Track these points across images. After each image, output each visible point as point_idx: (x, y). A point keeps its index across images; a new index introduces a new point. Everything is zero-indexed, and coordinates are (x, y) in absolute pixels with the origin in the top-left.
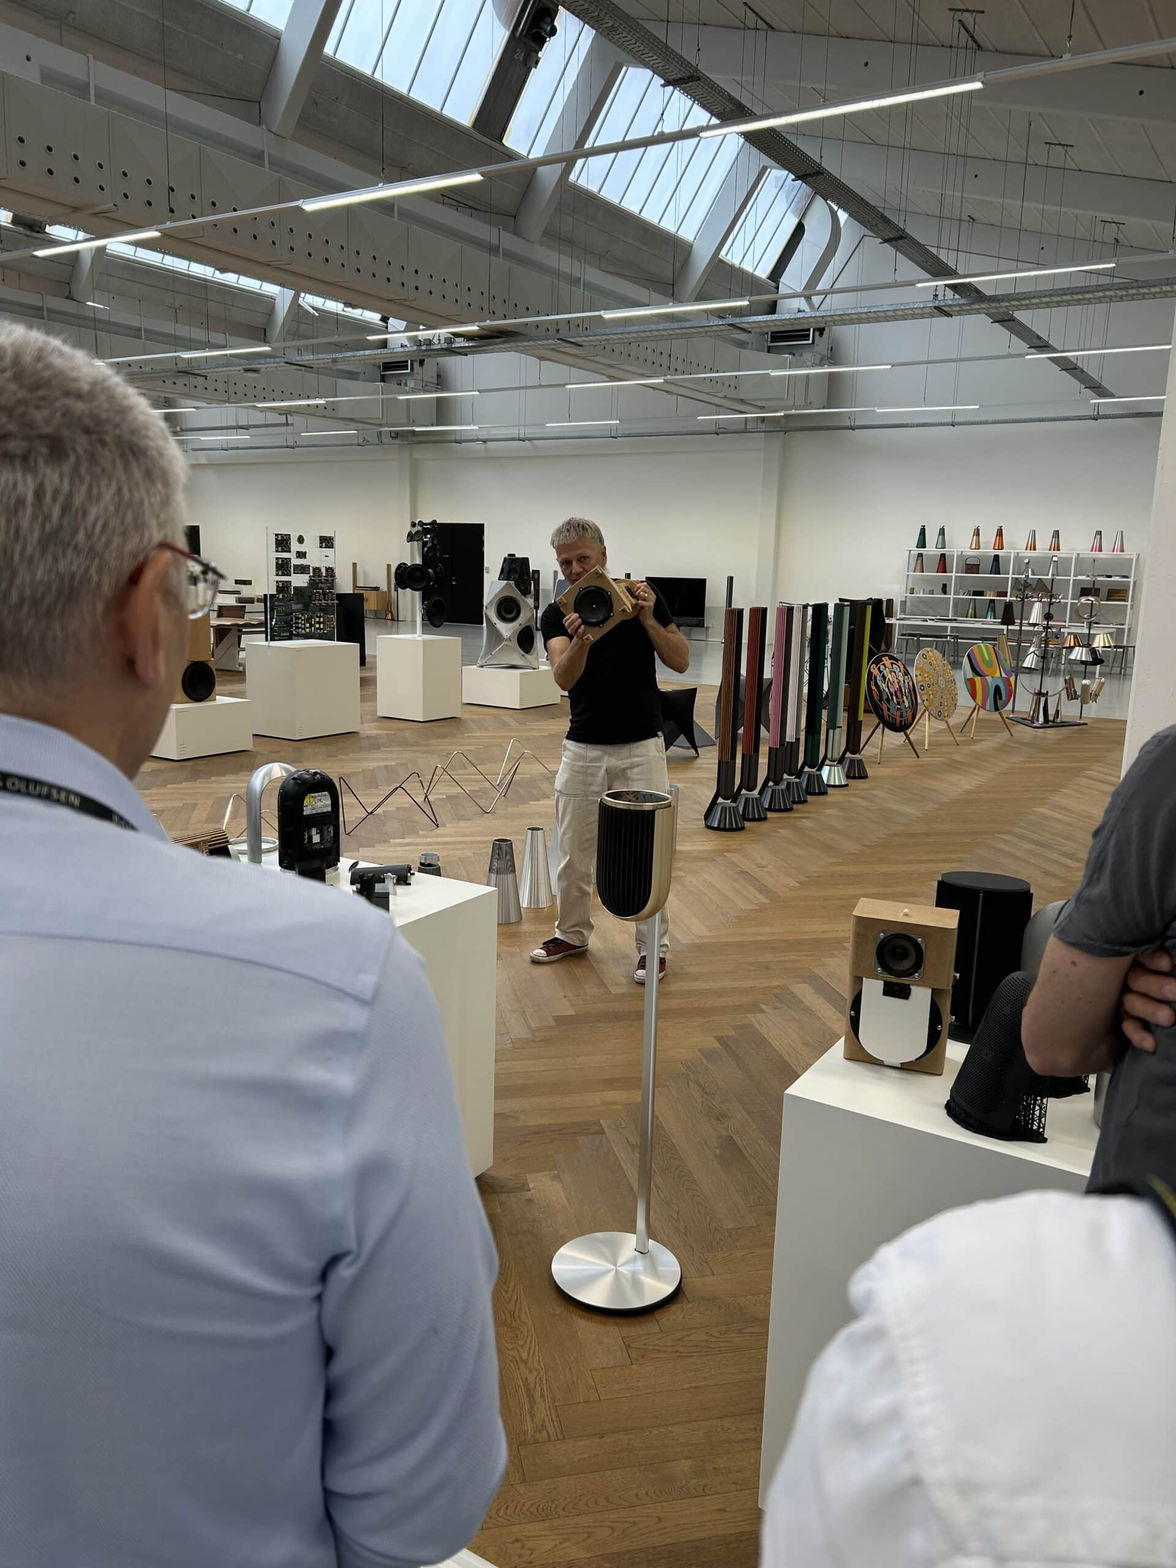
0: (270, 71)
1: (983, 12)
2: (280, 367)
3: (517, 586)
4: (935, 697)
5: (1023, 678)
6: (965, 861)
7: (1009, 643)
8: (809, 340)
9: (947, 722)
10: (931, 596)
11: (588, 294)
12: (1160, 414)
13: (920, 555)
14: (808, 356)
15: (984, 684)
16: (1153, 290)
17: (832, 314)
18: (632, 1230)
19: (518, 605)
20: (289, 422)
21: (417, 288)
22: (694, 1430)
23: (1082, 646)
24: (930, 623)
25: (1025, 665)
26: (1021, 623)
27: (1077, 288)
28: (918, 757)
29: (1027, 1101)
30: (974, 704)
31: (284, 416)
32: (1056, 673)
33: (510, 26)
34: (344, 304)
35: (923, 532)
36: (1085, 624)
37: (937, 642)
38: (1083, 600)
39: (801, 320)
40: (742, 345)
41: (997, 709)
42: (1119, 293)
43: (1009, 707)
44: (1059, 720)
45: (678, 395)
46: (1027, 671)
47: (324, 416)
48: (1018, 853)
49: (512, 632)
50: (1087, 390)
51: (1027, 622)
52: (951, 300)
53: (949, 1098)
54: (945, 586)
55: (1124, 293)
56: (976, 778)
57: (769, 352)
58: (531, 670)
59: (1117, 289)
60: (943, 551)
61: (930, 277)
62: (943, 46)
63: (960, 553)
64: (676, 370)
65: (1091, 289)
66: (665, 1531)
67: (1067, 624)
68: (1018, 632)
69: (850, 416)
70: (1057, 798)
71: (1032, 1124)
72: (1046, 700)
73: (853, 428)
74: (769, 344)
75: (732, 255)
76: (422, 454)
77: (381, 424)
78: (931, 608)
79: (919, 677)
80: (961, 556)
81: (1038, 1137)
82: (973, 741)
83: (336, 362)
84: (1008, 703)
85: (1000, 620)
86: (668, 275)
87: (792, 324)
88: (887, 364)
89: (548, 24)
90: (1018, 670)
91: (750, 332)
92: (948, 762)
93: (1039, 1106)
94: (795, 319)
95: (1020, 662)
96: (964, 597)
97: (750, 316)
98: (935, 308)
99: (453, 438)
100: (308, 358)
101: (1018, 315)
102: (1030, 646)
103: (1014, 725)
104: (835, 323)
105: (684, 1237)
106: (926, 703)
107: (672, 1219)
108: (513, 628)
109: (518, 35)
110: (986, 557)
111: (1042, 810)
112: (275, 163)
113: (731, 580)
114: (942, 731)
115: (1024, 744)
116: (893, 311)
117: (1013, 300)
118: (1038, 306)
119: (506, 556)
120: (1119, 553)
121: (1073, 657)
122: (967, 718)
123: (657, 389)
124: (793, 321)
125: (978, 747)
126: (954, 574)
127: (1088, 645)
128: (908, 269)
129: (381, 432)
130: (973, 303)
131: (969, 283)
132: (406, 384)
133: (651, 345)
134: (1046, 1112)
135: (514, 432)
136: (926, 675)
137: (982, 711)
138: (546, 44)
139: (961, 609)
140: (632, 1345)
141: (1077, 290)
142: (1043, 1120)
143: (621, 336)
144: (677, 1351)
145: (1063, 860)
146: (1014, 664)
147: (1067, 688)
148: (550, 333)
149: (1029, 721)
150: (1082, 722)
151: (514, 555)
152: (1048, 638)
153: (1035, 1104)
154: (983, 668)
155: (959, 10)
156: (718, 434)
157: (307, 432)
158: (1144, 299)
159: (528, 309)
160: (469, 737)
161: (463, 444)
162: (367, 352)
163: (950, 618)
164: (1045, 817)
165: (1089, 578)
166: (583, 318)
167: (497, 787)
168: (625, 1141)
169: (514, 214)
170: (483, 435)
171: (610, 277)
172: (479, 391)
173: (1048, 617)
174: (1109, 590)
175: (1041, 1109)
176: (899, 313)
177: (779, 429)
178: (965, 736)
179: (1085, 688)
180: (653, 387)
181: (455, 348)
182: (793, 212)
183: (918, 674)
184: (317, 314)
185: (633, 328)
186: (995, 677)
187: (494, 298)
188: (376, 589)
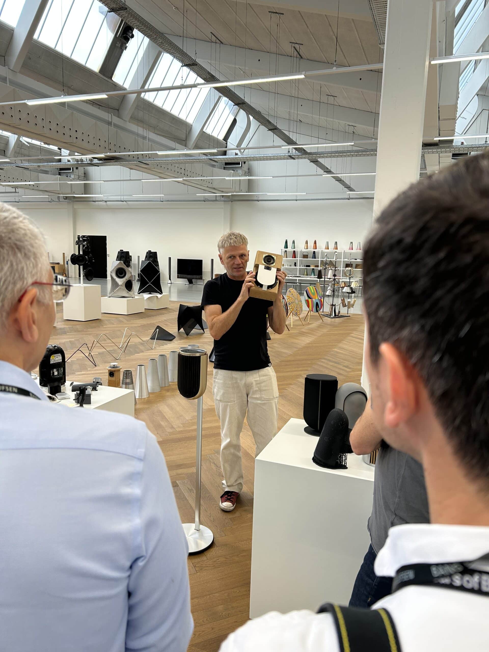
0: (9, 44)
1: (303, 45)
2: (13, 168)
3: (124, 263)
4: (294, 307)
5: (326, 299)
6: (309, 370)
7: (321, 285)
8: (240, 165)
9: (299, 317)
10: (290, 267)
11: (150, 143)
12: (373, 198)
13: (286, 251)
14: (240, 171)
15: (312, 301)
16: (367, 153)
17: (250, 156)
18: (193, 521)
19: (125, 271)
20: (17, 191)
21: (77, 138)
22: (223, 594)
23: (348, 287)
24: (291, 278)
25: (327, 294)
26: (325, 277)
27: (340, 151)
28: (289, 331)
29: (340, 454)
30: (309, 309)
31: (14, 189)
32: (338, 296)
33: (114, 32)
34: (44, 143)
35: (286, 242)
36: (348, 278)
37: (293, 285)
38: (347, 269)
39: (238, 158)
40: (213, 166)
41: (317, 311)
42: (356, 154)
43: (322, 310)
44: (340, 315)
45: (188, 185)
46: (328, 296)
47: (33, 189)
48: (328, 367)
49: (123, 282)
50: (345, 188)
51: (327, 277)
52: (295, 153)
53: (313, 456)
54: (295, 263)
55: (357, 154)
56: (311, 338)
57: (224, 169)
58: (132, 298)
59: (355, 152)
60: (294, 250)
61: (286, 144)
62: (288, 56)
63: (300, 250)
64: (187, 175)
65: (345, 152)
66: (215, 632)
67: (341, 278)
68: (324, 281)
69: (257, 196)
70: (341, 345)
71: (342, 463)
72: (335, 307)
73: (258, 201)
74: (224, 166)
75: (208, 130)
76: (78, 206)
77: (59, 193)
78: (290, 272)
79: (288, 300)
80: (301, 252)
81: (345, 467)
82: (309, 324)
83: (40, 167)
84: (321, 309)
85: (317, 277)
86: (184, 137)
87: (234, 160)
88: (270, 177)
89: (131, 33)
90: (324, 296)
91: (218, 162)
92: (300, 332)
93: (345, 456)
94: (235, 158)
95: (325, 293)
96: (303, 267)
97: (217, 156)
98: (289, 156)
99: (92, 200)
100: (26, 165)
101: (319, 160)
102: (328, 287)
103: (323, 317)
104: (251, 160)
105: (213, 522)
106: (291, 309)
107: (208, 516)
108: (123, 281)
109: (118, 36)
110: (310, 252)
111: (336, 350)
112: (12, 83)
113: (212, 260)
114: (297, 320)
115: (328, 325)
116: (273, 156)
117: (318, 154)
118: (327, 157)
119: (119, 251)
120: (359, 250)
121: (344, 291)
122: (306, 315)
123: (179, 183)
124: (234, 159)
125: (310, 326)
126: (298, 259)
127: (349, 286)
128: (279, 141)
129: (59, 196)
130: (303, 155)
131: (302, 148)
132: (70, 176)
133: (177, 165)
134: (347, 458)
135: (119, 198)
136: (291, 299)
137: (312, 312)
138: (129, 41)
139: (302, 272)
140: (196, 566)
141: (341, 152)
142: (346, 461)
143: (165, 161)
144: (214, 566)
145: (345, 368)
146: (323, 293)
147: (342, 303)
148: (134, 159)
149: (329, 316)
150: (348, 315)
151: (123, 250)
152: (335, 284)
153: (343, 456)
154: (311, 295)
155: (294, 43)
156: (205, 201)
157: (25, 196)
158: (364, 156)
159: (125, 148)
160: (106, 328)
161: (97, 202)
162: (54, 163)
163: (298, 276)
164: (337, 352)
165: (349, 260)
166: (149, 154)
167: (120, 348)
168: (187, 488)
169: (118, 109)
170: (105, 199)
171: (159, 136)
172: (104, 181)
173: (335, 275)
174: (356, 264)
175: (345, 457)
176: (275, 157)
177: (229, 200)
178: (306, 322)
179: (349, 302)
180: (178, 182)
181: (94, 163)
182: (232, 114)
183: (288, 298)
184: (29, 145)
185: (170, 158)
186: (316, 299)
187: (110, 143)
188: (58, 263)
